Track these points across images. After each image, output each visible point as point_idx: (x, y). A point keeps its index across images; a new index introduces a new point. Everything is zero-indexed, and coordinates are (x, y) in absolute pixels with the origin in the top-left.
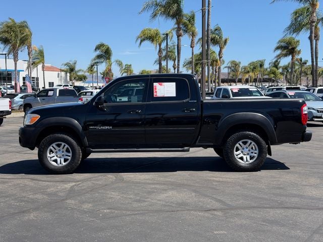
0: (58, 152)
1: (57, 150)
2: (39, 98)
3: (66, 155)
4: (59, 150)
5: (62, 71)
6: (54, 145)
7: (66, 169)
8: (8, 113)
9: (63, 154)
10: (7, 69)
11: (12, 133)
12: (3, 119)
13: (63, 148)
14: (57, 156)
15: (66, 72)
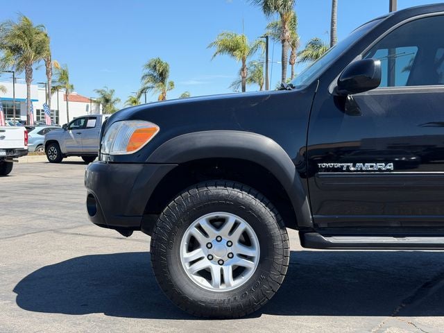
0: (215, 244)
1: (212, 239)
2: (71, 132)
3: (241, 256)
4: (219, 239)
5: (91, 101)
6: (203, 221)
7: (241, 301)
8: (23, 152)
9: (230, 250)
10: (16, 97)
11: (31, 188)
12: (12, 163)
13: (231, 232)
14: (210, 257)
15: (98, 103)
